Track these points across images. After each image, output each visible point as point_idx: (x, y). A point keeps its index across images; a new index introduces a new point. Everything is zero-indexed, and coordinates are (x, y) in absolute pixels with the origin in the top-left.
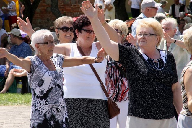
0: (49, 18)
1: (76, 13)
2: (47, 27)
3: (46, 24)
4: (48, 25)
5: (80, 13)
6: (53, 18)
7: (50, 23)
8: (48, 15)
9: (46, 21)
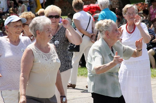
0: (66, 6)
1: (88, 2)
2: (65, 13)
3: (64, 11)
4: (65, 12)
5: (91, 2)
6: (69, 6)
7: (67, 10)
8: (65, 4)
9: (64, 9)
